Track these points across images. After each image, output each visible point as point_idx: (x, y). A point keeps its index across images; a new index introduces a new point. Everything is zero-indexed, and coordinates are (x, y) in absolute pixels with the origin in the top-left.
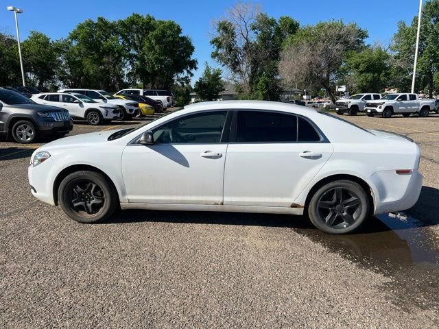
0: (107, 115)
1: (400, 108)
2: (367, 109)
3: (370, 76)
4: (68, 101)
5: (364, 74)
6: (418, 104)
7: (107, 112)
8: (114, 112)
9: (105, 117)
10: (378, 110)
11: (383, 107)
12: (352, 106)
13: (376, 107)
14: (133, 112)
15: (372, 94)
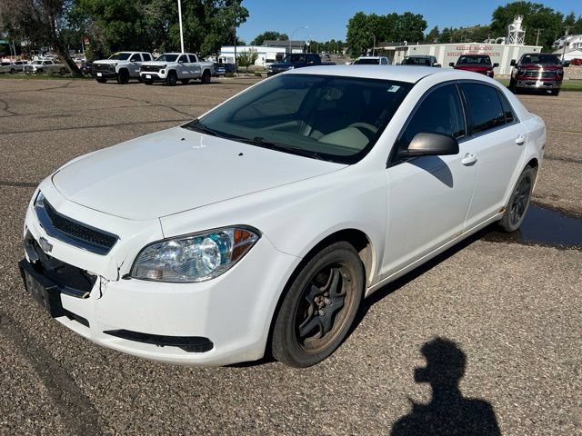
1: (184, 72)
2: (144, 75)
3: (123, 26)
5: (112, 22)
6: (199, 68)
10: (160, 74)
11: (166, 71)
12: (121, 70)
13: (158, 71)
15: (141, 53)
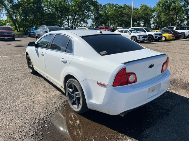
0: (139, 39)
4: (127, 32)
7: (139, 37)
8: (143, 37)
9: (138, 40)
14: (157, 38)
